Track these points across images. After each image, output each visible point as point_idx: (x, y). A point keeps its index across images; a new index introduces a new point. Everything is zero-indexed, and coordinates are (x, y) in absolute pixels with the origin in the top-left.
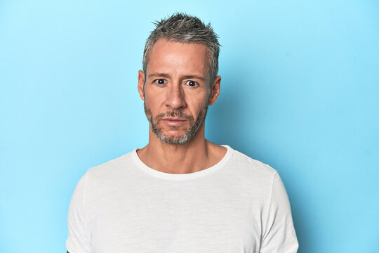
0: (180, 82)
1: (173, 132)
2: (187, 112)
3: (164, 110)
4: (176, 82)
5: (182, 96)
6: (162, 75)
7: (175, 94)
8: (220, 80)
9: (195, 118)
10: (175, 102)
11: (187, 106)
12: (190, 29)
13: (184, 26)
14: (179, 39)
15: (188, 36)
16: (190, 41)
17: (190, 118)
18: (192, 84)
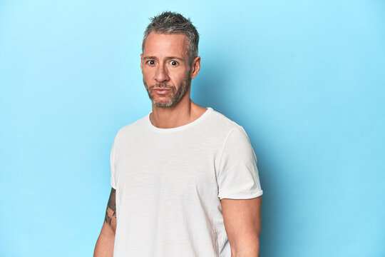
0: (165, 62)
1: (162, 99)
2: (170, 84)
3: (154, 83)
4: (161, 62)
5: (165, 73)
6: (152, 57)
7: (161, 71)
8: (199, 59)
9: (177, 88)
10: (160, 77)
11: (169, 80)
12: (172, 24)
13: (168, 22)
14: (164, 32)
15: (170, 30)
16: (171, 33)
17: (173, 88)
18: (174, 64)
